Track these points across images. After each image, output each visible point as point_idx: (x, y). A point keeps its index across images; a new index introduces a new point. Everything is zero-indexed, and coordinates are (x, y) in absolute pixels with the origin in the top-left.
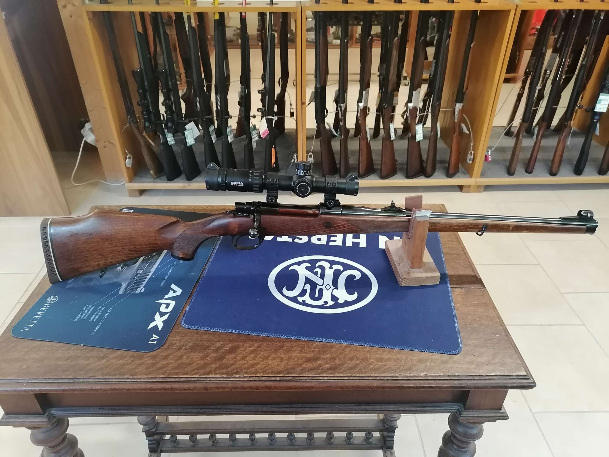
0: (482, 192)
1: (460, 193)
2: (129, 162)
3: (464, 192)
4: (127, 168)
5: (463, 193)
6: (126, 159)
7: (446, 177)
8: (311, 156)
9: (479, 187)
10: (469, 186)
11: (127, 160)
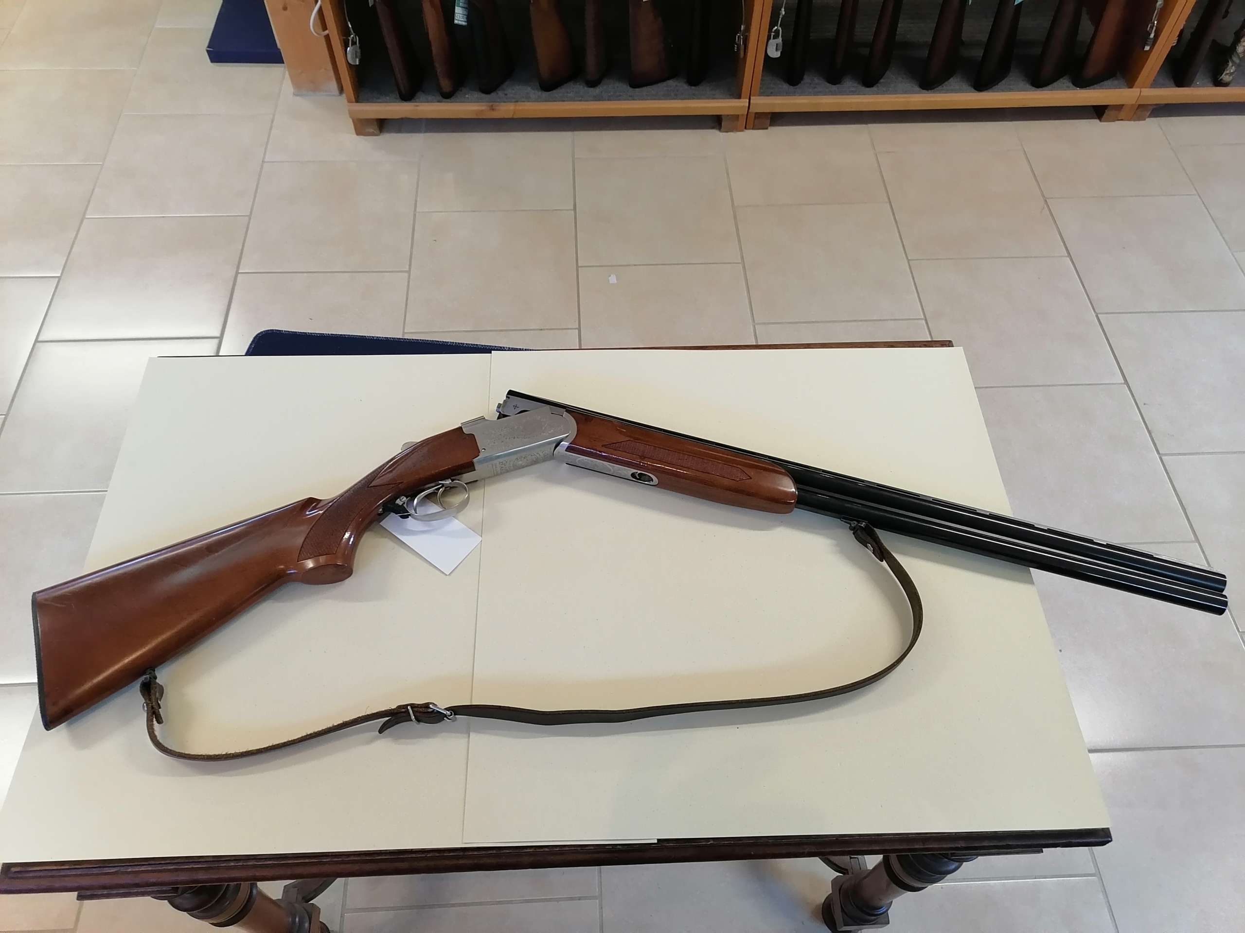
0: (1145, 120)
1: (1098, 121)
2: (352, 54)
3: (1104, 121)
4: (350, 66)
5: (1100, 121)
6: (346, 46)
7: (1071, 85)
8: (776, 37)
9: (1141, 107)
10: (1119, 108)
11: (348, 49)
